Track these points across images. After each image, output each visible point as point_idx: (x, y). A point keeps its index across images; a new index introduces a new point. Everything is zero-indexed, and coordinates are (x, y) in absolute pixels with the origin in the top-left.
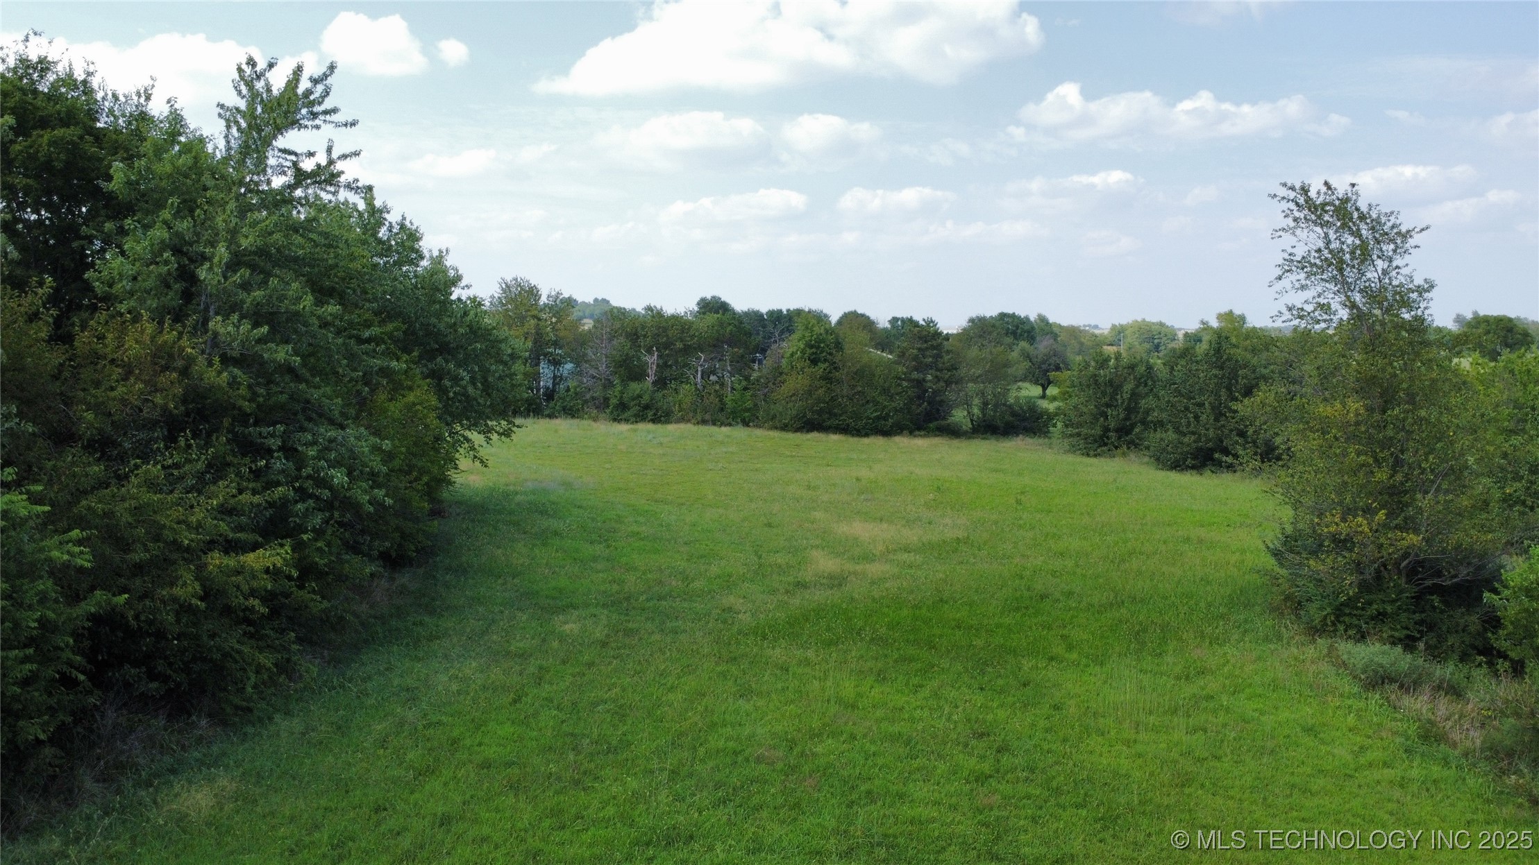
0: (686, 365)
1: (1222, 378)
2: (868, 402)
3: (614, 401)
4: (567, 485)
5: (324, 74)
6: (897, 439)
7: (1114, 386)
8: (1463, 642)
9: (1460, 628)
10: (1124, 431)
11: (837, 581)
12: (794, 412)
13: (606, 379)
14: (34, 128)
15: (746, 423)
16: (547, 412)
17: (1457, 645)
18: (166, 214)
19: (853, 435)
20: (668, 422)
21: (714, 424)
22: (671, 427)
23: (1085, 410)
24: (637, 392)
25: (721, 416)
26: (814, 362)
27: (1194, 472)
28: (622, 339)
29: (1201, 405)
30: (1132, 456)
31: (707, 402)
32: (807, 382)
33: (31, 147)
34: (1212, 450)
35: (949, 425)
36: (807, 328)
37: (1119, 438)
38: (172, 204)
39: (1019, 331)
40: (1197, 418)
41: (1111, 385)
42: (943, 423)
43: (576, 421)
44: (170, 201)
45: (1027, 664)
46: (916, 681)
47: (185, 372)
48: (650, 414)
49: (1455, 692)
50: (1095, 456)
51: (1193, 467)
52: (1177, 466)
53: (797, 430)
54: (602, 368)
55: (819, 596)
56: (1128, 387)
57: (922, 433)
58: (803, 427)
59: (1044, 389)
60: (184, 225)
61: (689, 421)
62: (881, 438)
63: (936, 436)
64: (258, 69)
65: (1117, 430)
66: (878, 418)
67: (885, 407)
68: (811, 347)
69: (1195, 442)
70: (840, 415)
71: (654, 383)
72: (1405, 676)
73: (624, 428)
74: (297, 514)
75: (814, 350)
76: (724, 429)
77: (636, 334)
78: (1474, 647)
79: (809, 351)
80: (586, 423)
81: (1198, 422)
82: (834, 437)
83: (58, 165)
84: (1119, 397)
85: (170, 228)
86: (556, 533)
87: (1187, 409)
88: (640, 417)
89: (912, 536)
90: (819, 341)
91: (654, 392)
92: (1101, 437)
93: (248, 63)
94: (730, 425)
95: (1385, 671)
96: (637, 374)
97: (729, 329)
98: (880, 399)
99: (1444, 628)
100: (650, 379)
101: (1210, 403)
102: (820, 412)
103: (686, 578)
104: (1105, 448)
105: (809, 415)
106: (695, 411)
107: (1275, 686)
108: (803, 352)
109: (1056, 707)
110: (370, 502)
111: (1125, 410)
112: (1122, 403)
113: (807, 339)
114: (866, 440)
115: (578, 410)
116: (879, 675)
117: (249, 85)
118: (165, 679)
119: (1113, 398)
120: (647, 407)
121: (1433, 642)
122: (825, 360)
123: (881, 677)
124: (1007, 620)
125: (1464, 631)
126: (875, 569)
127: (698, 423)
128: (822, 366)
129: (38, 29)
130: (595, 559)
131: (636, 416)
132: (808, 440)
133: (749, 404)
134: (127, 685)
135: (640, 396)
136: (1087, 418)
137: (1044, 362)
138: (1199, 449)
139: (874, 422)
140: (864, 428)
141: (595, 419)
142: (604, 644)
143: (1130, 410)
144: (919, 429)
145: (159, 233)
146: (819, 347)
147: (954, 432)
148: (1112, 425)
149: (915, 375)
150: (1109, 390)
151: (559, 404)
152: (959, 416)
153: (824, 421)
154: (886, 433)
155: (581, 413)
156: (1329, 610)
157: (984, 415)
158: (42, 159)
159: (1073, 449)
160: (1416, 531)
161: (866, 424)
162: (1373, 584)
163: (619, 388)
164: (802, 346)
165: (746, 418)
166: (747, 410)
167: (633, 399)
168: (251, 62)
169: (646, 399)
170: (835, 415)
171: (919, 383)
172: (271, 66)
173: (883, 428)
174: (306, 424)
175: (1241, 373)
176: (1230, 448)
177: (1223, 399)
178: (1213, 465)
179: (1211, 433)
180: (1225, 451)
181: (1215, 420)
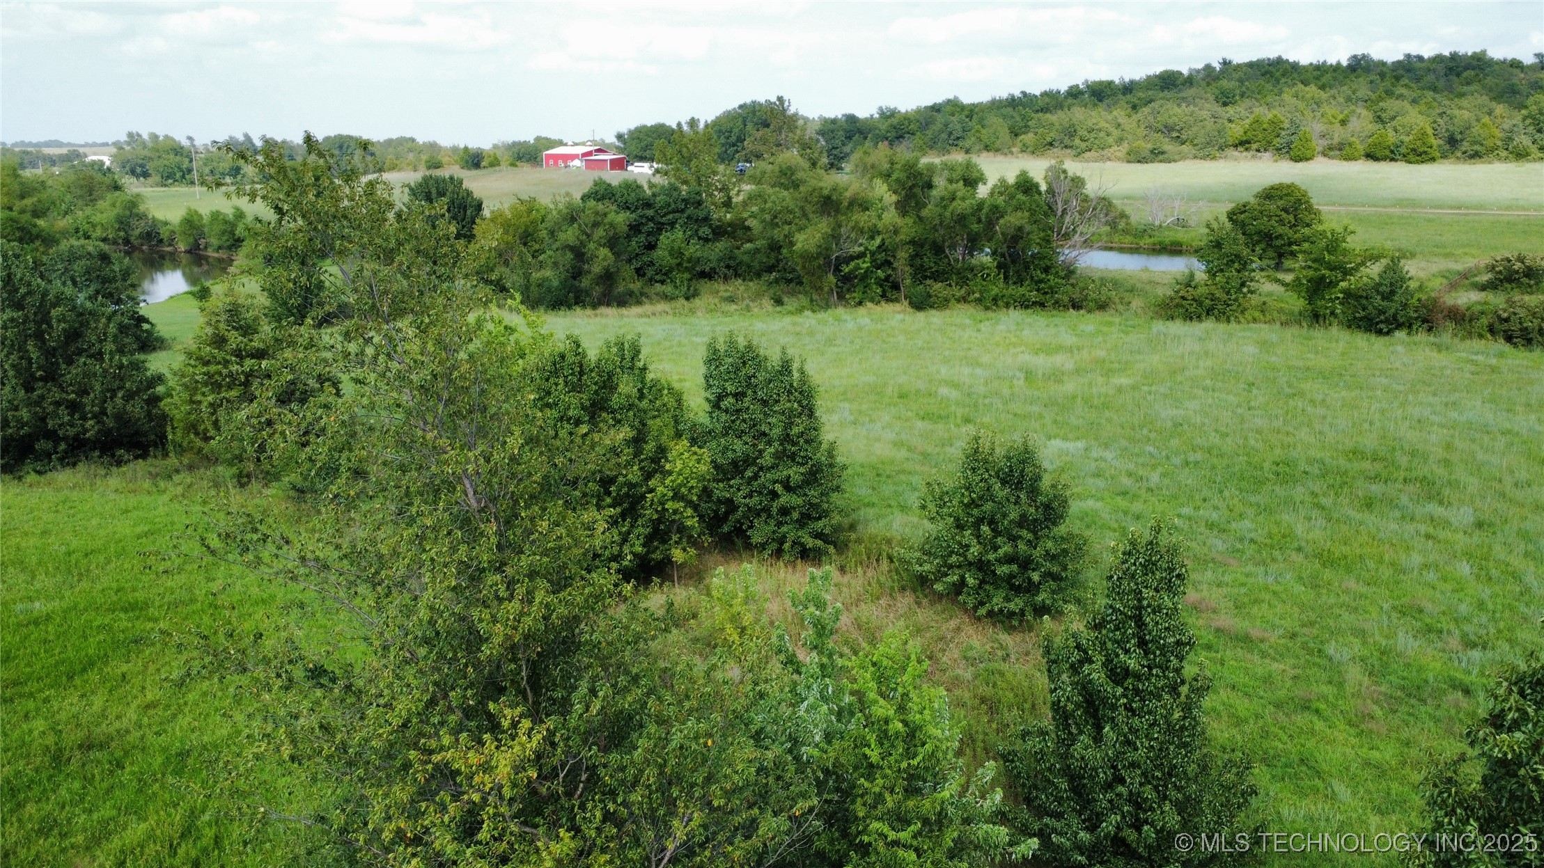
175: (54, 313)
176: (61, 433)
177: (34, 356)
178: (37, 459)
179: (24, 414)
180: (52, 435)
181: (27, 391)
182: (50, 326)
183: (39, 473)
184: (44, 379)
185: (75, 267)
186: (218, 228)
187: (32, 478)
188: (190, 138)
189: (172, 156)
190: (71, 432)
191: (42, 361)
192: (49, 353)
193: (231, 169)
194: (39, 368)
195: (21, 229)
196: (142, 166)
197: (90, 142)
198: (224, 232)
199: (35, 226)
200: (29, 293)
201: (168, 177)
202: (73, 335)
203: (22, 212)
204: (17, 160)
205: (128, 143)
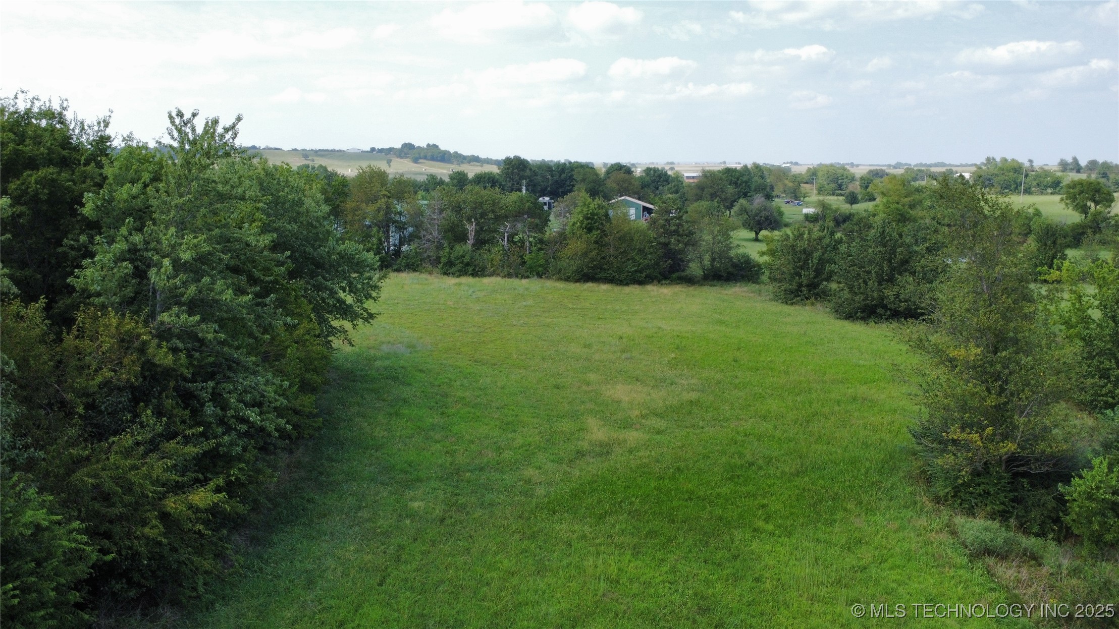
0: (495, 231)
1: (884, 254)
2: (628, 260)
3: (443, 260)
4: (412, 347)
5: (234, 123)
6: (649, 287)
7: (807, 253)
8: (1042, 514)
9: (1041, 504)
10: (812, 286)
11: (605, 450)
12: (575, 268)
13: (438, 242)
14: (25, 169)
15: (540, 276)
16: (395, 267)
17: (1038, 516)
18: (124, 231)
19: (617, 284)
20: (484, 276)
21: (517, 276)
22: (486, 280)
23: (785, 270)
24: (461, 253)
25: (522, 270)
26: (589, 230)
27: (862, 322)
28: (449, 212)
29: (869, 272)
30: (818, 305)
31: (511, 260)
32: (584, 246)
33: (23, 184)
34: (876, 306)
35: (687, 276)
36: (585, 204)
37: (810, 291)
38: (129, 222)
39: (739, 182)
40: (865, 283)
41: (805, 253)
42: (683, 274)
43: (417, 274)
44: (127, 220)
45: (738, 534)
46: (659, 555)
47: (142, 350)
48: (470, 269)
49: (1034, 558)
50: (792, 304)
51: (862, 319)
52: (850, 317)
53: (577, 281)
54: (435, 234)
55: (592, 467)
56: (816, 255)
57: (668, 282)
58: (581, 279)
59: (757, 234)
60: (137, 238)
61: (498, 275)
62: (637, 286)
63: (677, 284)
64: (185, 118)
65: (807, 286)
66: (636, 271)
67: (641, 263)
68: (588, 219)
69: (863, 300)
70: (608, 270)
71: (473, 245)
72: (1000, 548)
73: (451, 281)
74: (225, 445)
75: (589, 221)
76: (524, 282)
77: (459, 207)
78: (1049, 517)
79: (586, 222)
80: (424, 276)
81: (867, 285)
82: (604, 287)
83: (44, 198)
84: (810, 262)
85: (127, 241)
86: (405, 401)
87: (859, 275)
88: (463, 273)
89: (658, 398)
90: (593, 214)
91: (473, 251)
92: (797, 290)
93: (178, 115)
94: (528, 277)
95: (986, 545)
96: (462, 237)
97: (528, 204)
98: (637, 258)
99: (1030, 503)
100: (470, 242)
101: (875, 272)
102: (594, 268)
103: (499, 450)
104: (798, 298)
105: (586, 270)
106: (503, 267)
107: (909, 557)
108: (582, 222)
109: (757, 580)
110: (275, 430)
111: (814, 271)
112: (812, 267)
113: (585, 213)
114: (627, 289)
115: (418, 265)
116: (634, 549)
117: (180, 131)
118: (139, 585)
119: (806, 260)
120: (468, 264)
121: (1022, 513)
122: (598, 229)
123: (636, 551)
124: (725, 490)
125: (1043, 505)
126: (633, 436)
127: (505, 277)
128: (595, 232)
129: (25, 89)
130: (433, 427)
131: (460, 271)
132: (585, 290)
133: (542, 261)
134: (114, 594)
135: (463, 256)
136: (788, 277)
137: (757, 215)
138: (867, 306)
139: (632, 275)
140: (625, 279)
141: (430, 273)
142: (442, 520)
143: (818, 271)
144: (666, 278)
145: (120, 246)
146: (593, 218)
147: (690, 281)
148: (805, 282)
149: (662, 240)
150: (803, 256)
151: (404, 261)
152: (695, 269)
153: (596, 274)
154: (641, 283)
155: (420, 268)
156: (950, 489)
157: (712, 265)
158: (31, 194)
159: (776, 298)
160: (1014, 440)
161: (627, 276)
162: (981, 472)
163: (447, 250)
164: (581, 219)
165: (541, 272)
166: (540, 265)
167: (458, 258)
168: (180, 114)
169: (467, 259)
170: (605, 269)
171: (666, 245)
172: (194, 115)
173: (641, 278)
174: (228, 373)
175: (898, 250)
176: (889, 306)
177: (885, 269)
178: (876, 317)
179: (875, 294)
180: (885, 307)
181: (879, 285)
182: (895, 256)
183: (875, 322)
184: (887, 281)
185: (919, 234)
186: (1021, 221)
187: (872, 324)
188: (1031, 161)
189: (1011, 174)
190: (893, 307)
191: (889, 272)
192: (893, 269)
193: (1053, 183)
194: (886, 275)
195: (901, 215)
196: (989, 180)
197: (964, 163)
198: (1024, 224)
199: (909, 213)
200: (890, 240)
201: (1006, 188)
202: (905, 262)
203: (903, 205)
204: (913, 175)
205: (985, 165)
